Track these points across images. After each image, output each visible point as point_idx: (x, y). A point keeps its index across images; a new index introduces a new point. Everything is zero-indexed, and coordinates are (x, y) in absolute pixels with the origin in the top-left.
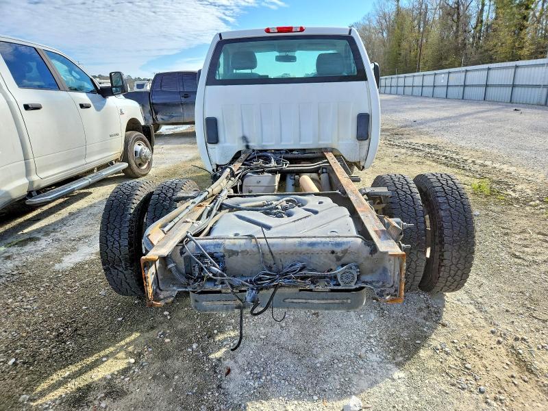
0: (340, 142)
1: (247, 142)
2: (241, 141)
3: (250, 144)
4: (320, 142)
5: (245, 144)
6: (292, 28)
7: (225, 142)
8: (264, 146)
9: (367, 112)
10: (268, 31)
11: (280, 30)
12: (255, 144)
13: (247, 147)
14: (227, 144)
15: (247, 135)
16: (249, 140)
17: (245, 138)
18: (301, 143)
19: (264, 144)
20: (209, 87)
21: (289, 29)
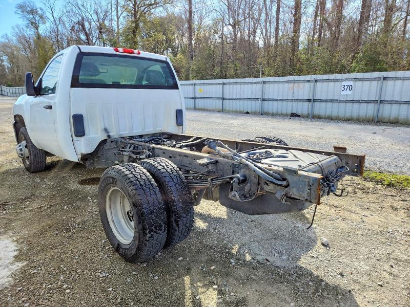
1: (108, 133)
2: (104, 132)
3: (110, 134)
4: (158, 129)
5: (107, 134)
7: (90, 135)
12: (114, 134)
13: (109, 136)
15: (108, 127)
16: (109, 131)
17: (106, 130)
18: (146, 130)
19: (121, 133)
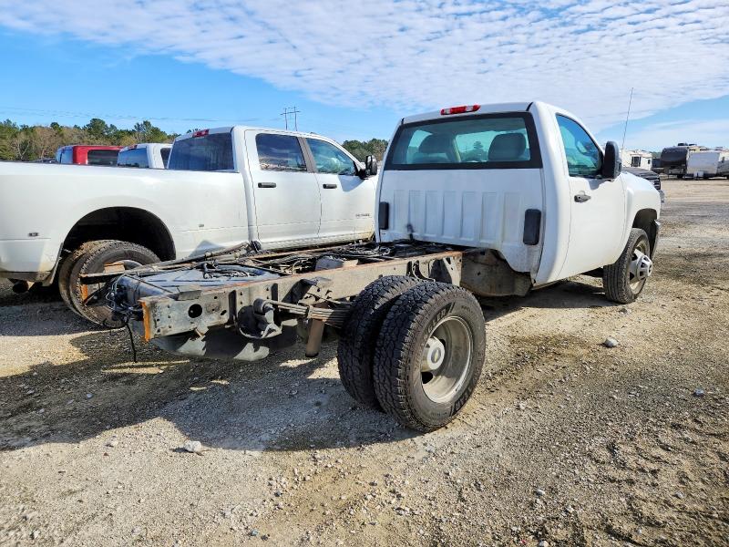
0: (505, 244)
1: (413, 231)
2: (406, 229)
3: (414, 234)
4: (482, 241)
5: (410, 233)
6: (465, 107)
7: (394, 229)
8: (425, 237)
9: (540, 209)
10: (443, 112)
11: (454, 111)
12: (418, 235)
13: (411, 236)
14: (396, 232)
15: (412, 224)
16: (414, 229)
17: (410, 227)
18: (463, 239)
19: (427, 235)
20: (387, 172)
21: (462, 110)
